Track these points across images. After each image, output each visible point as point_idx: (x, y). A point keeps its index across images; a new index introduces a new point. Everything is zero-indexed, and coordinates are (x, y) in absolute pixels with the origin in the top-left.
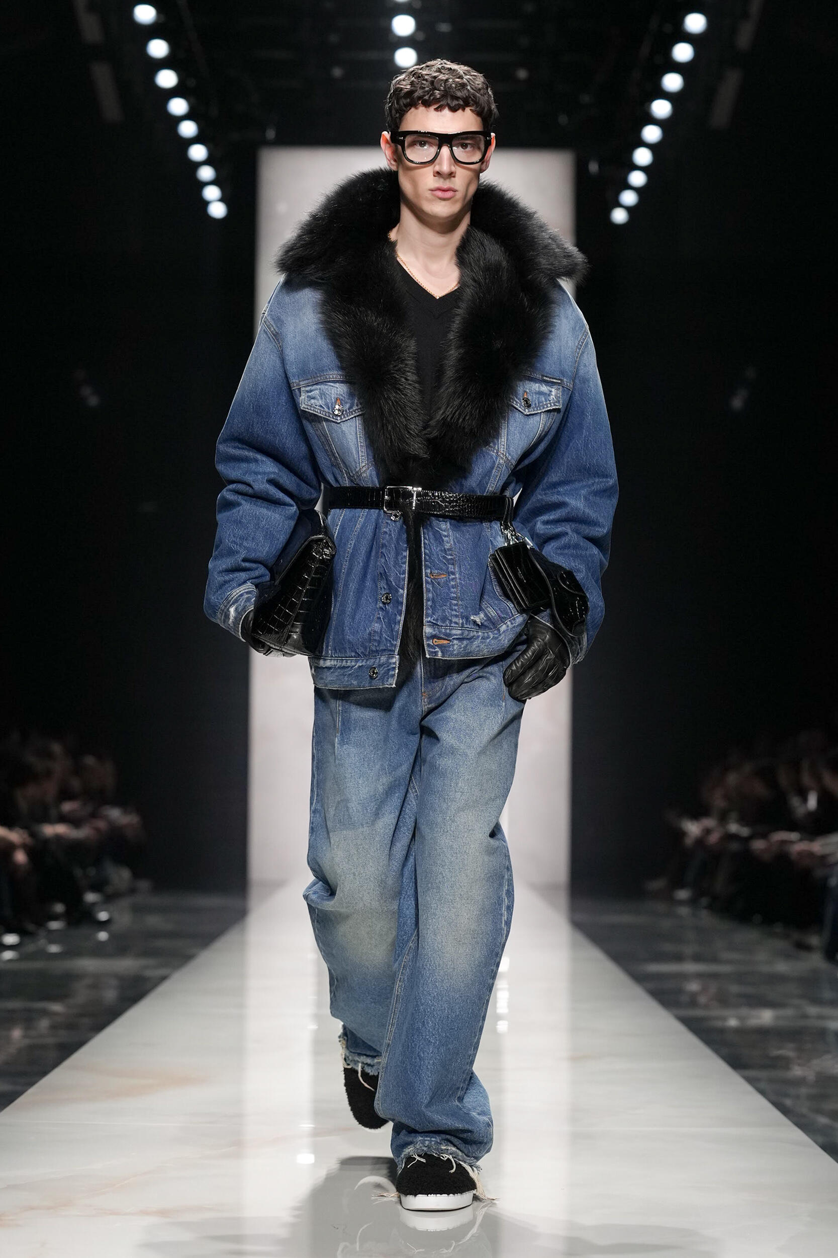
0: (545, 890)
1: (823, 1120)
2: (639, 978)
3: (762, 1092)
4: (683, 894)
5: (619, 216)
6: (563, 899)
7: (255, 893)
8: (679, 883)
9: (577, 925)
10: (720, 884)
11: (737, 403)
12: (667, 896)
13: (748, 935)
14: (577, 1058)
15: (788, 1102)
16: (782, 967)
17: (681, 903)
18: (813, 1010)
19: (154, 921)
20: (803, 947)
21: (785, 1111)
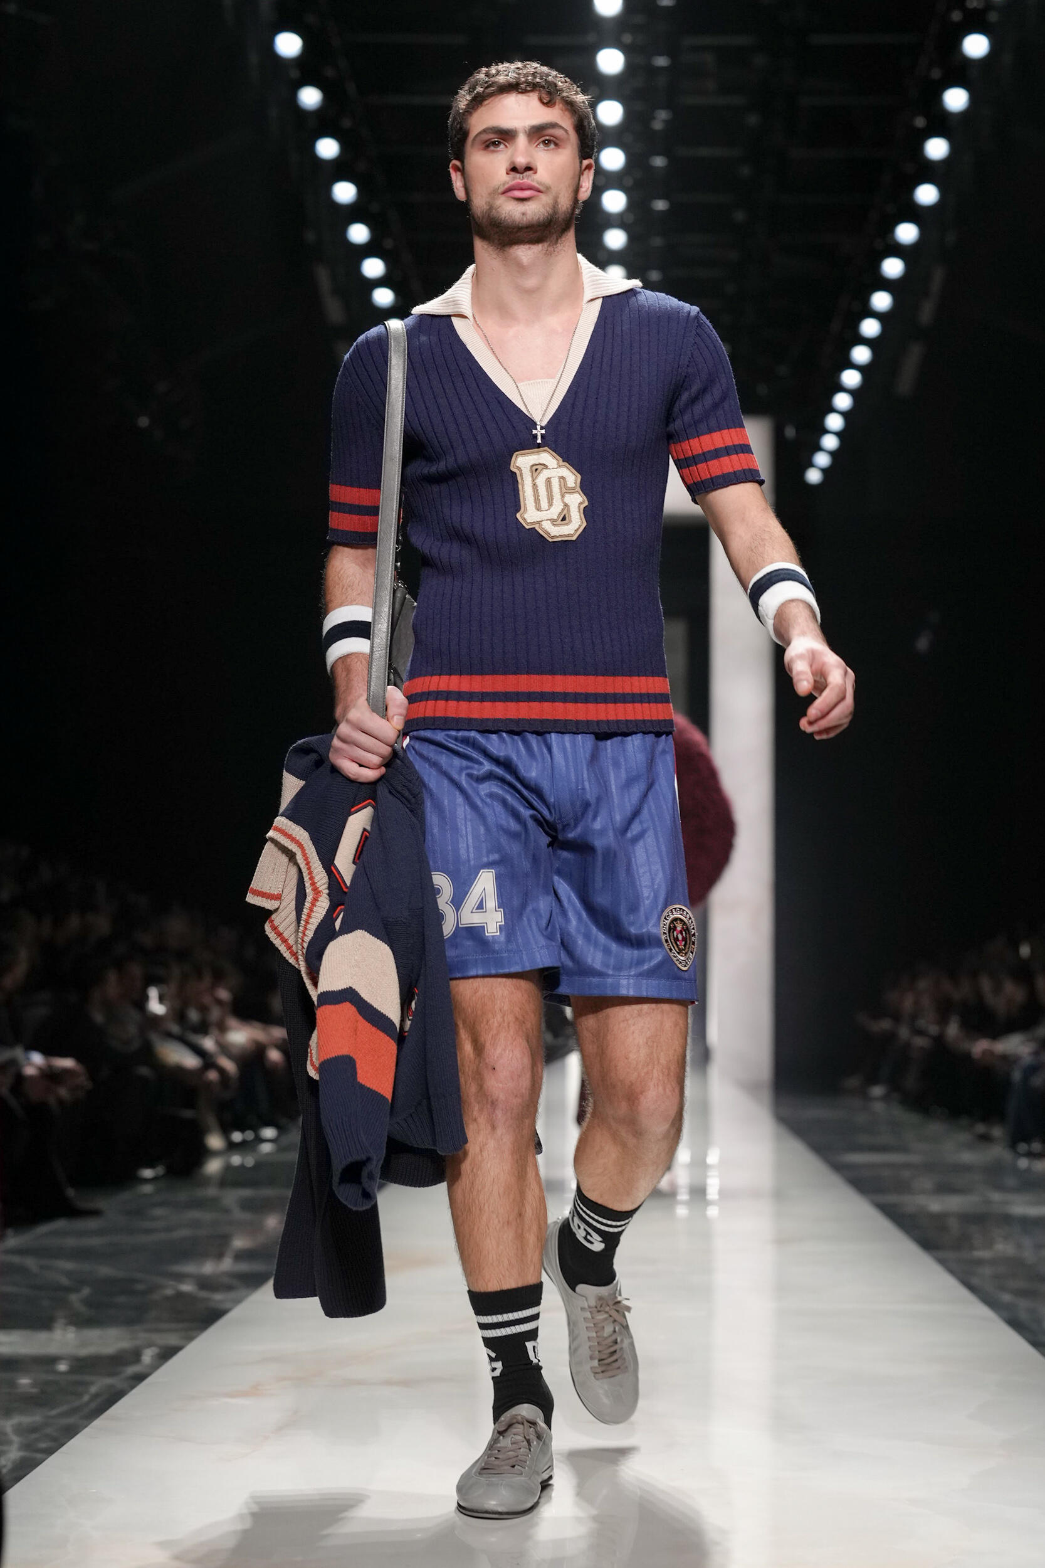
0: (751, 1088)
1: (1007, 1298)
2: (838, 1168)
3: (952, 1272)
4: (877, 1091)
5: (814, 476)
6: (767, 1095)
8: (872, 1080)
9: (780, 1118)
10: (911, 1081)
11: (923, 644)
12: (862, 1093)
13: (936, 1127)
14: (782, 1240)
15: (975, 1281)
16: (967, 1157)
17: (877, 1099)
18: (996, 1196)
20: (985, 1138)
21: (972, 1288)
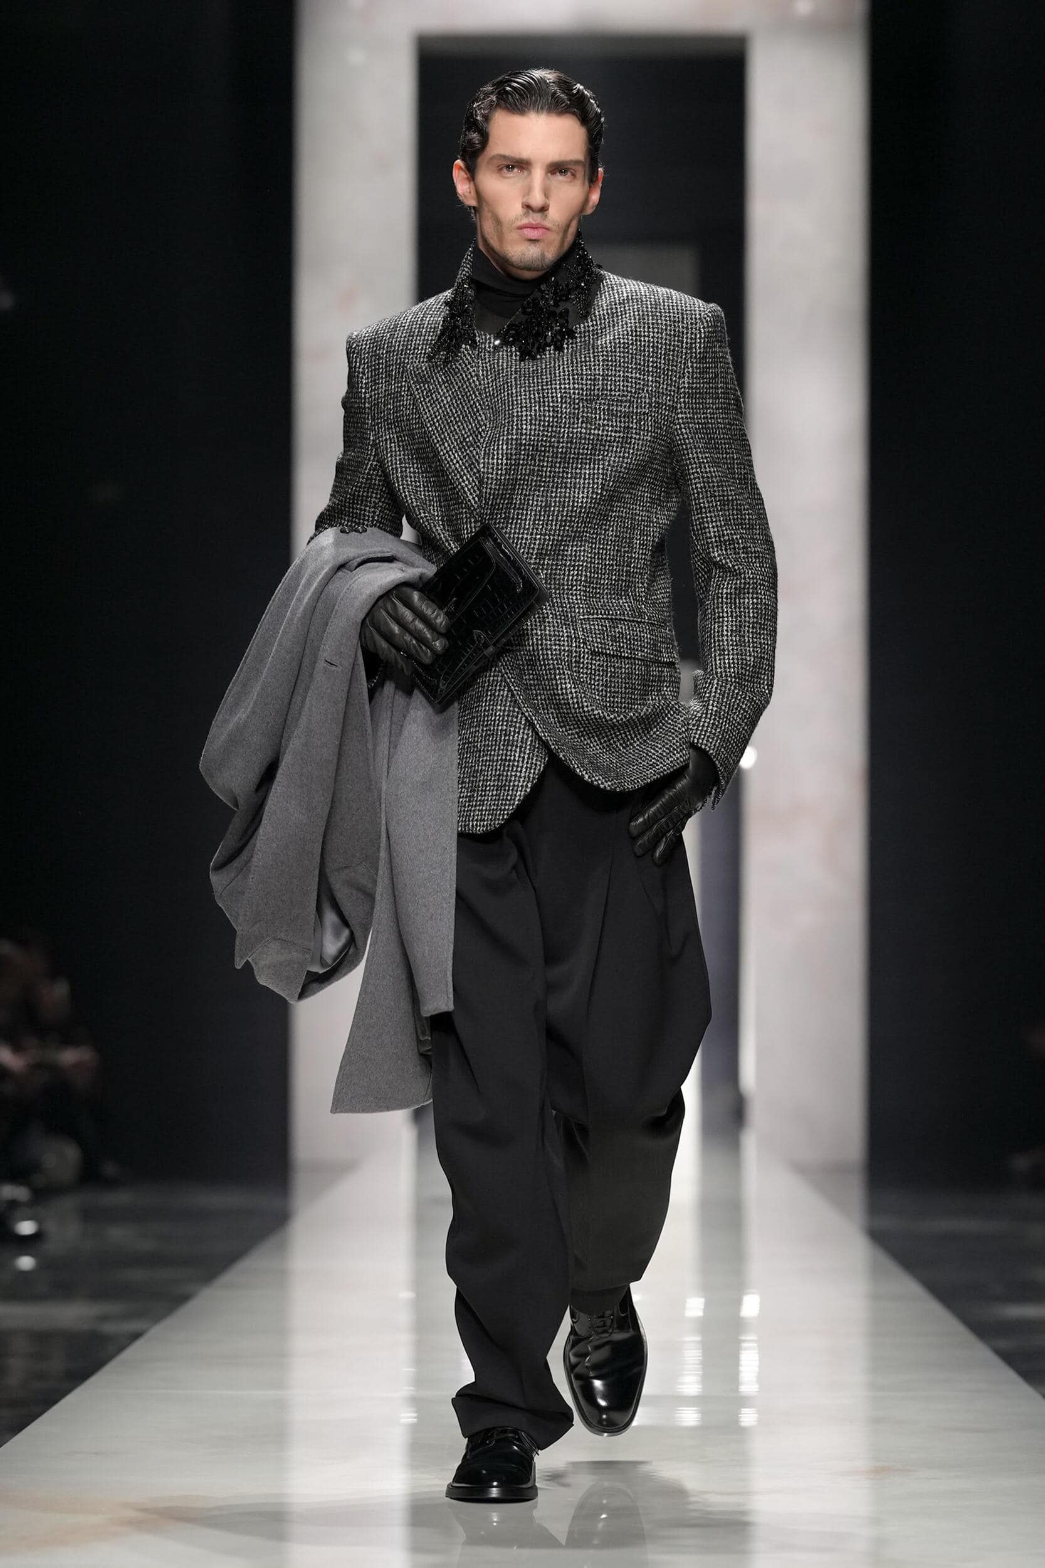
7: (302, 1182)
9: (878, 1236)
19: (119, 1235)
